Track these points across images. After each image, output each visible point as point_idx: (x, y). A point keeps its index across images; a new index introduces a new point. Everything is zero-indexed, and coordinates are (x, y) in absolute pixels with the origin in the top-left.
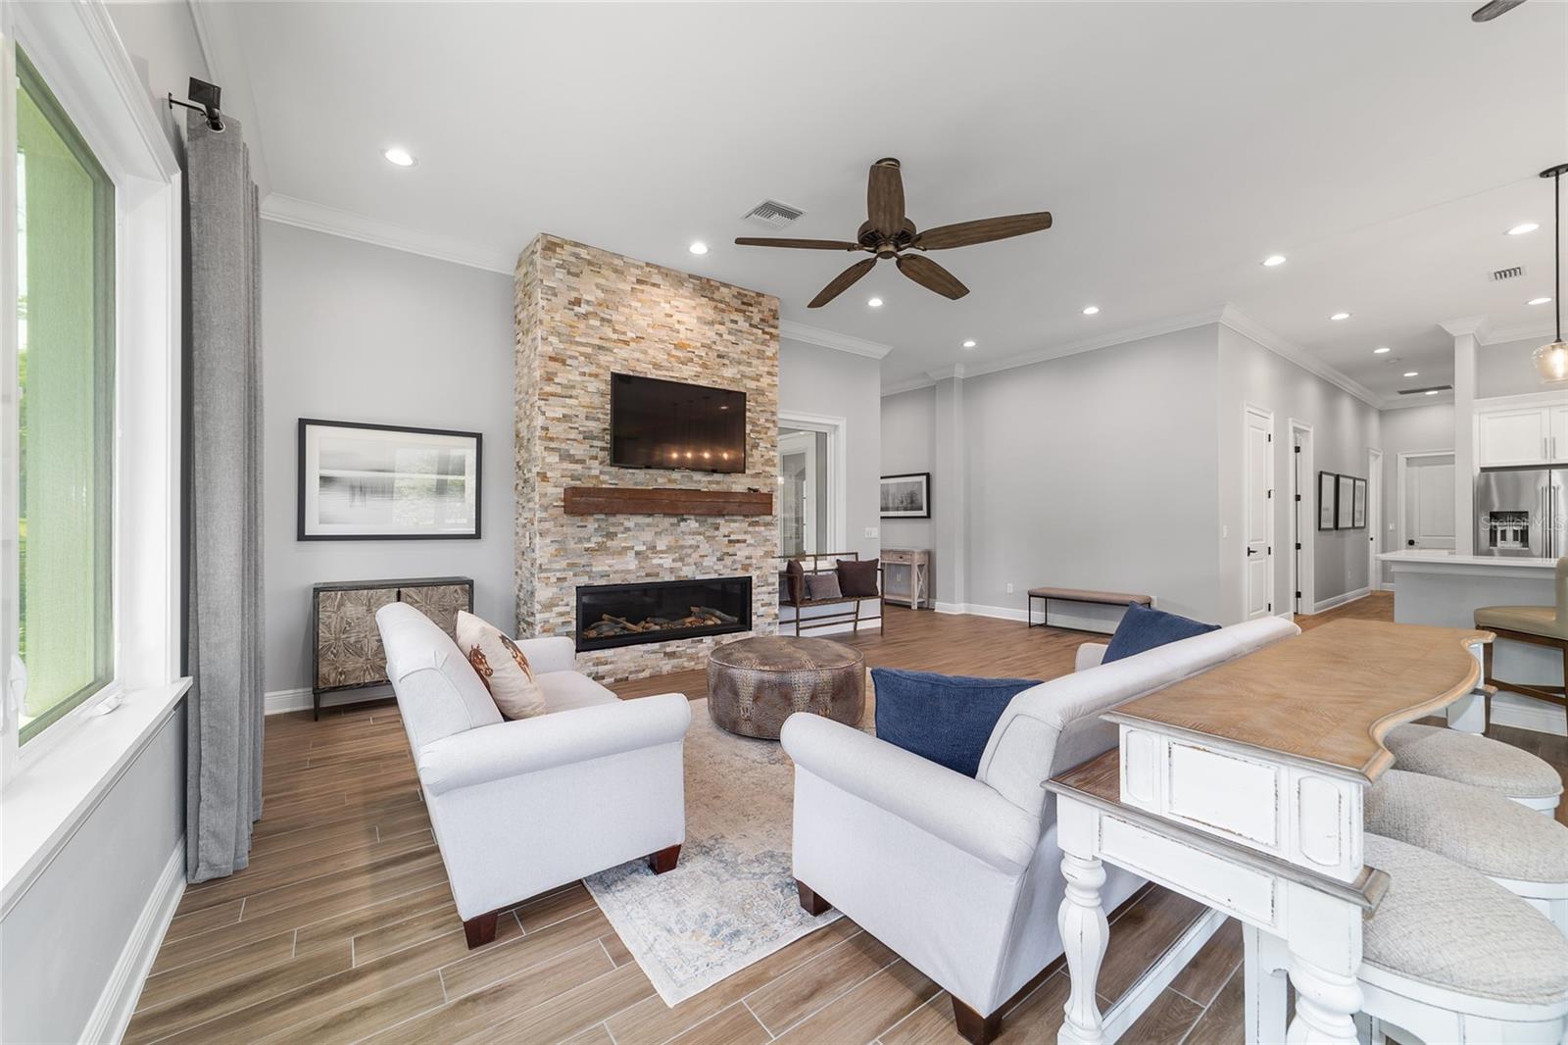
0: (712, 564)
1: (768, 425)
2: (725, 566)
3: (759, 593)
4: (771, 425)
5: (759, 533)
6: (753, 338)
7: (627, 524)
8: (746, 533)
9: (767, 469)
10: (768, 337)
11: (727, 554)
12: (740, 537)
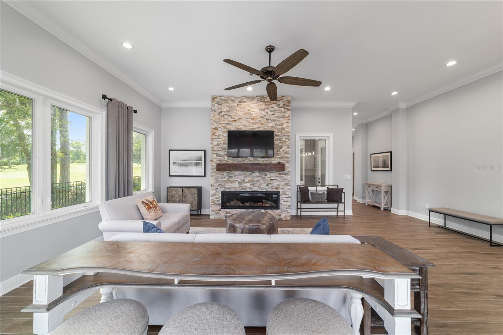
0: (264, 187)
1: (286, 140)
2: (269, 188)
3: (282, 197)
4: (287, 140)
5: (283, 177)
6: (280, 111)
7: (236, 174)
8: (277, 177)
9: (286, 155)
10: (286, 110)
11: (270, 183)
12: (275, 178)
